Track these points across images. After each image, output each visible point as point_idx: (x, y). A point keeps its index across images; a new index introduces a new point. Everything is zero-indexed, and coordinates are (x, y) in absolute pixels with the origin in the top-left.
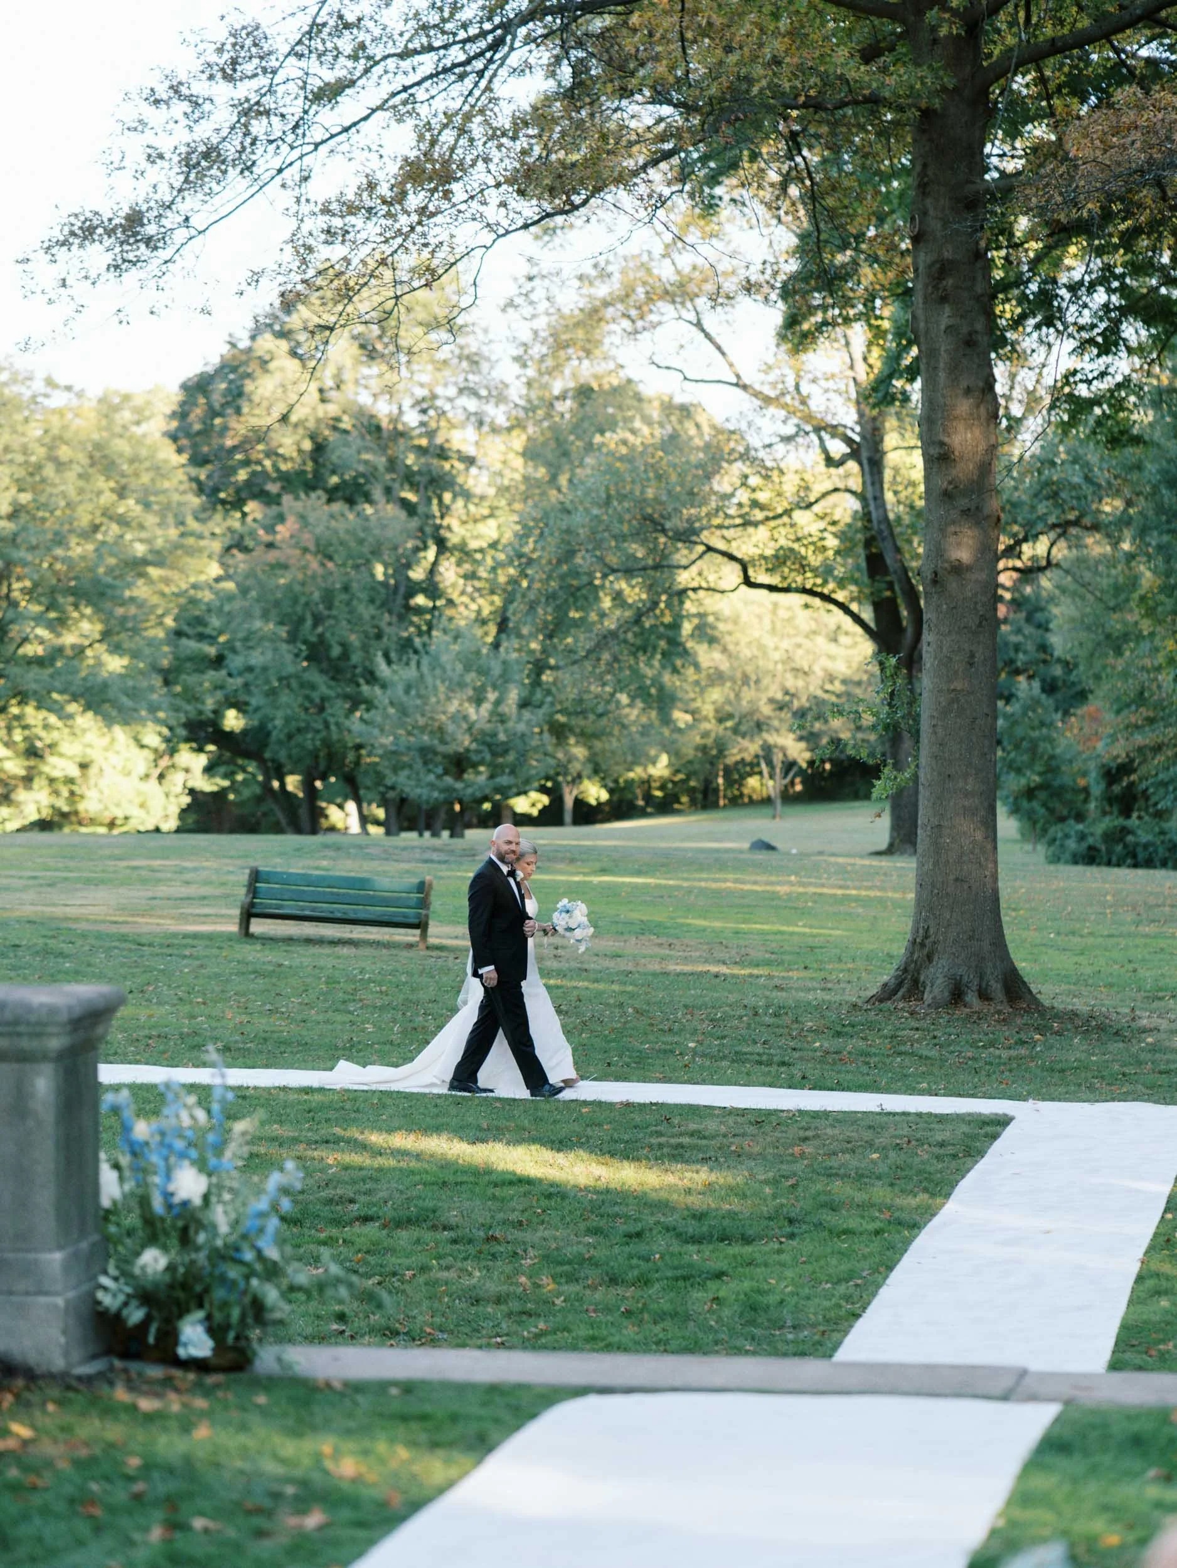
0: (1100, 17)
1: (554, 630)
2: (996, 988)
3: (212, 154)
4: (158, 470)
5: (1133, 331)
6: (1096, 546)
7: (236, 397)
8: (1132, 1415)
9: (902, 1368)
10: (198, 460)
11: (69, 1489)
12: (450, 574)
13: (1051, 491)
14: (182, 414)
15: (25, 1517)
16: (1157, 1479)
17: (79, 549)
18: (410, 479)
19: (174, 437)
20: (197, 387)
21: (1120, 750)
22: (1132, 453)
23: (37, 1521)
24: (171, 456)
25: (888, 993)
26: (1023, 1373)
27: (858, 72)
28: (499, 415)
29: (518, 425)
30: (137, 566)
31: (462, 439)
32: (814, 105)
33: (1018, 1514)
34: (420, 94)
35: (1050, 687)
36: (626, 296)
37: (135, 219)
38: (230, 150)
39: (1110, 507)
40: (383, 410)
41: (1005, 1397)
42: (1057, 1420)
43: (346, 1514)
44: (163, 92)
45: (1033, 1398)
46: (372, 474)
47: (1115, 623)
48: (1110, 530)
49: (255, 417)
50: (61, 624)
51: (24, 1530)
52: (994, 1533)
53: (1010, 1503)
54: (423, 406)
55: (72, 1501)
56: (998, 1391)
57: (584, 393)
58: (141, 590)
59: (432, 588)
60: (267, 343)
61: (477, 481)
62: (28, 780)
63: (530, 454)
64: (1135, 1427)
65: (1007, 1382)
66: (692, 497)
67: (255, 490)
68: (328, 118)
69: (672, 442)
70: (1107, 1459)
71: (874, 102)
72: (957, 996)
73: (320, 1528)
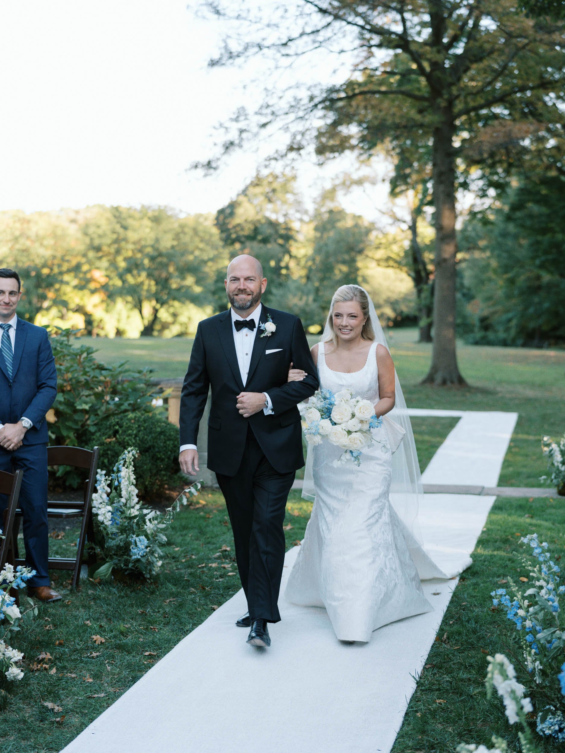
0: (487, 100)
1: (322, 280)
2: (455, 380)
3: (232, 143)
4: (211, 235)
5: (492, 192)
6: (477, 254)
7: (232, 214)
8: (518, 499)
9: (448, 486)
10: (222, 232)
11: (219, 518)
12: (292, 264)
13: (466, 239)
14: (217, 219)
15: (207, 526)
16: (529, 517)
17: (191, 258)
18: (282, 237)
19: (216, 225)
20: (221, 212)
21: (486, 313)
22: (490, 227)
23: (211, 527)
24: (215, 231)
25: (424, 382)
26: (483, 488)
27: (418, 117)
28: (306, 218)
29: (311, 221)
30: (205, 262)
31: (296, 225)
32: (405, 127)
33: (489, 526)
34: (290, 126)
35: (464, 295)
36: (344, 183)
37: (209, 163)
38: (237, 142)
39: (482, 243)
40: (273, 217)
41: (480, 494)
42: (496, 501)
43: (297, 526)
44: (217, 125)
45: (488, 494)
46: (270, 236)
47: (484, 276)
48: (483, 250)
49: (237, 220)
50: (183, 278)
51: (208, 529)
52: (483, 532)
53: (487, 523)
54: (285, 215)
55: (220, 522)
56: (476, 492)
57: (331, 212)
58: (206, 269)
59: (287, 268)
60: (242, 198)
61: (300, 237)
62: (173, 323)
63: (316, 229)
64: (520, 503)
65: (480, 490)
66: (362, 241)
67: (238, 239)
68: (264, 132)
69: (356, 226)
70: (513, 512)
71: (421, 126)
72: (444, 382)
73: (290, 529)
